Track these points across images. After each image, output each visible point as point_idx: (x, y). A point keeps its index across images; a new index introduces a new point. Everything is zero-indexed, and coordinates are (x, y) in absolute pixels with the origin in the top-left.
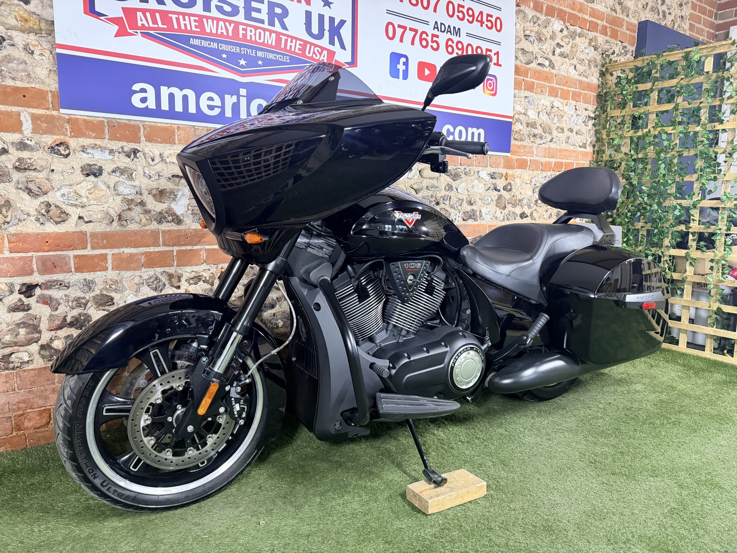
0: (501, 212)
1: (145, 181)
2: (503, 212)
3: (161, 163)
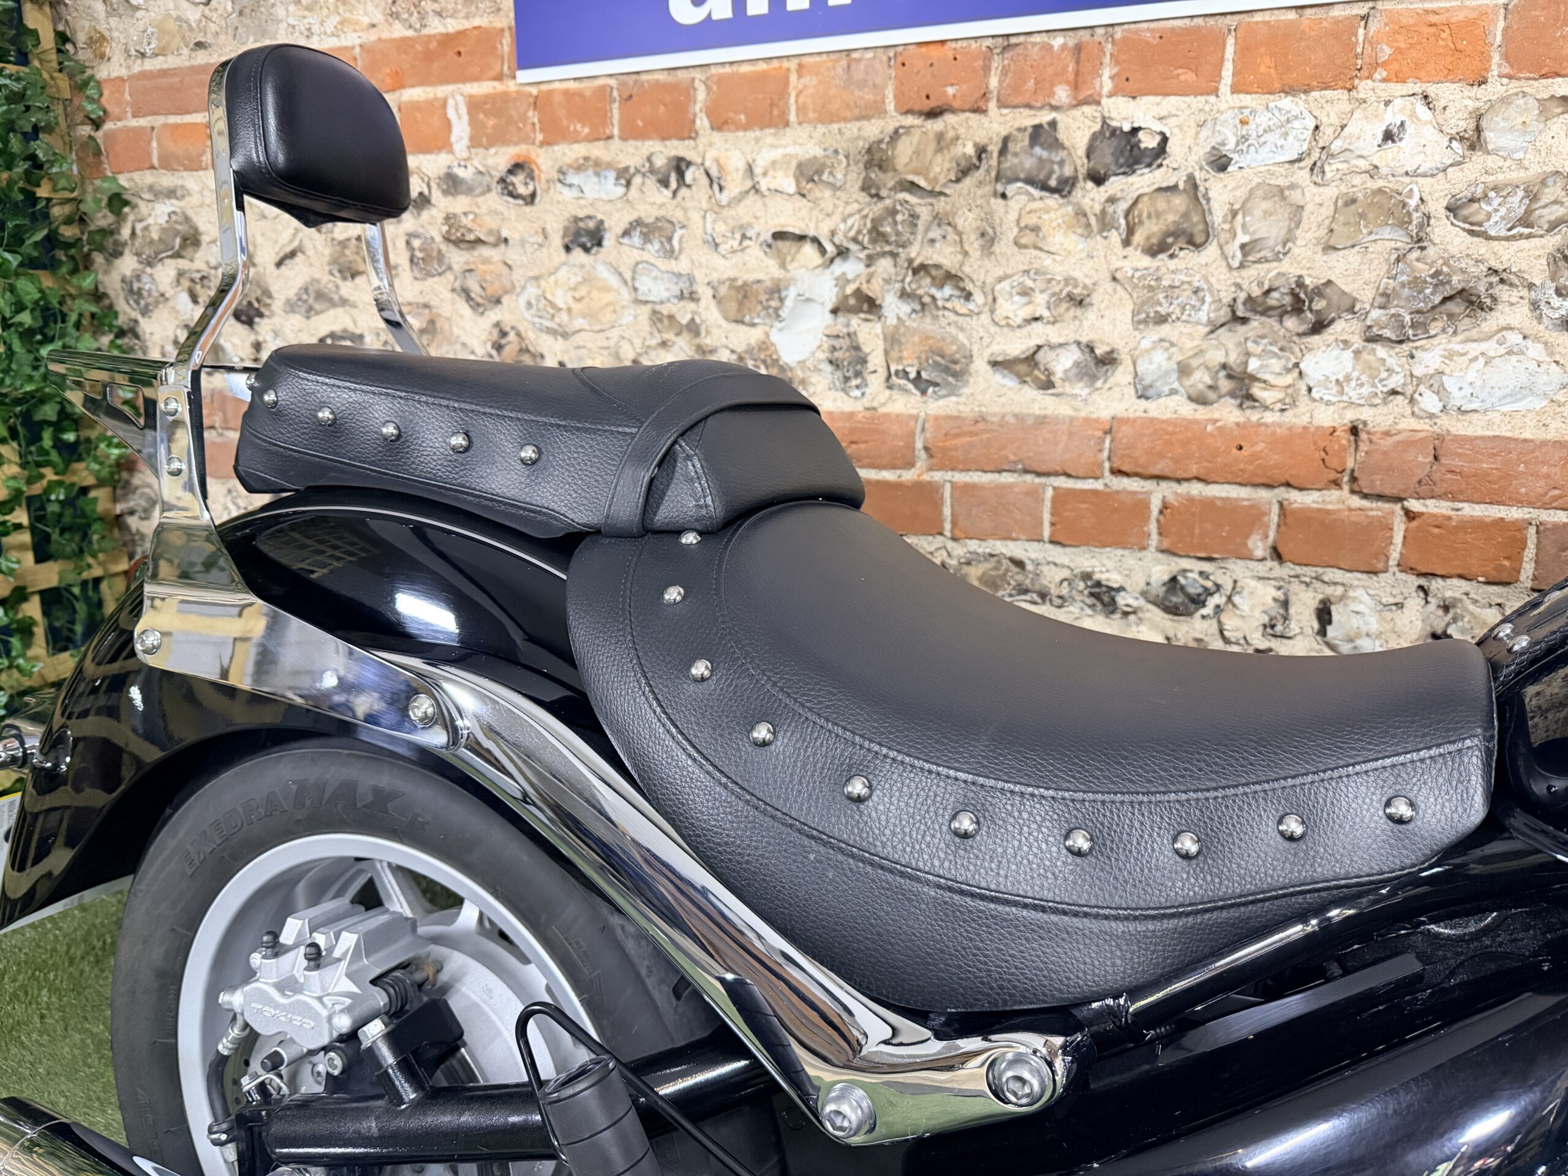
1: (704, 255)
3: (752, 197)
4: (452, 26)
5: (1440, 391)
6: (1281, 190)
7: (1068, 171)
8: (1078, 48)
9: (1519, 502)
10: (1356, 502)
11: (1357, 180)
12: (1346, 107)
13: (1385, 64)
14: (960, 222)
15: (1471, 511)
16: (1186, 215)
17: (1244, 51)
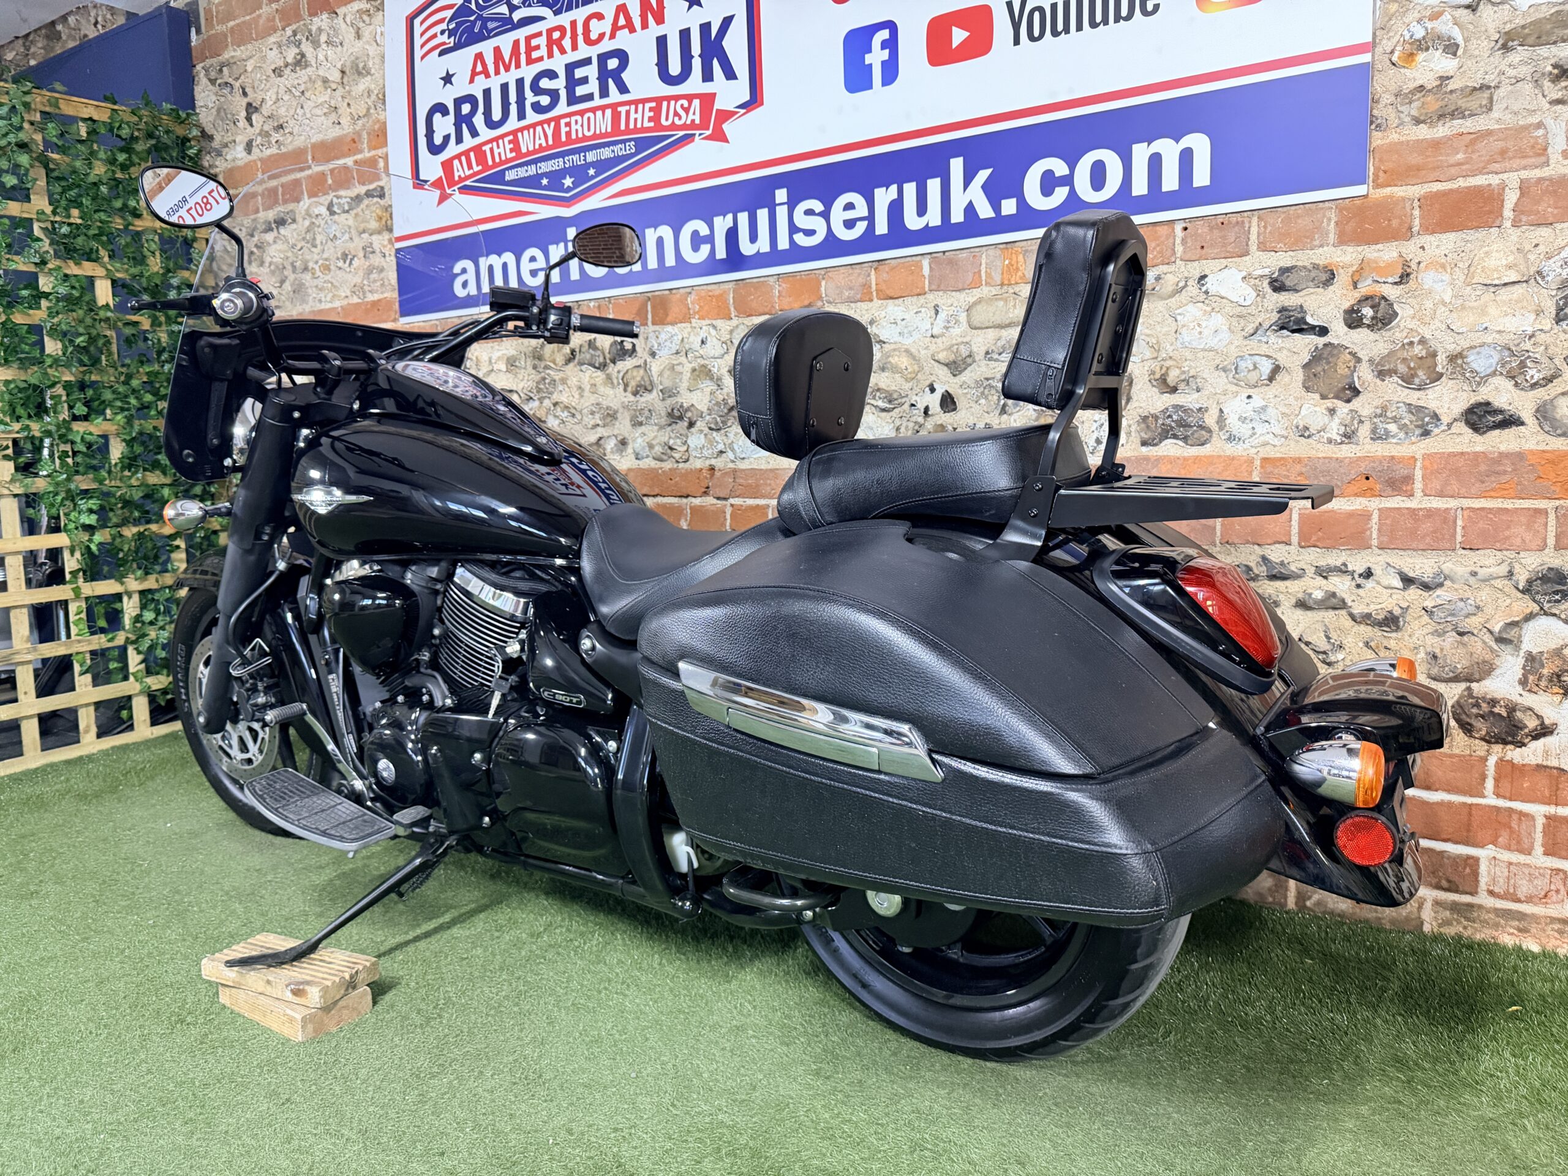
0: (1332, 411)
2: (1343, 408)
3: (493, 374)
4: (376, 297)
5: (733, 450)
6: (674, 365)
7: (601, 359)
8: (599, 307)
9: (763, 497)
10: (715, 501)
11: (699, 360)
12: (689, 330)
13: (698, 312)
14: (569, 382)
15: (751, 502)
16: (642, 378)
17: (653, 307)
